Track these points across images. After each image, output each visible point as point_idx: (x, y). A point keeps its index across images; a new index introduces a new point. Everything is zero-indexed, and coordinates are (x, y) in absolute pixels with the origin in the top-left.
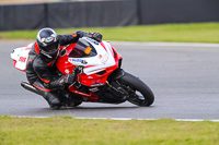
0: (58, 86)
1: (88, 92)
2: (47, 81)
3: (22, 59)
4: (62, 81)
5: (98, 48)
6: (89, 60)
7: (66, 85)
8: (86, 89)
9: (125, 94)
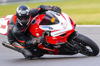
9: (79, 49)
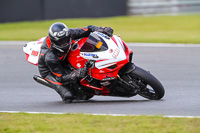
0: (70, 80)
1: (99, 86)
2: (59, 75)
3: (35, 53)
4: (74, 75)
5: (109, 42)
6: (101, 55)
7: (78, 79)
8: (97, 83)
9: (136, 88)
